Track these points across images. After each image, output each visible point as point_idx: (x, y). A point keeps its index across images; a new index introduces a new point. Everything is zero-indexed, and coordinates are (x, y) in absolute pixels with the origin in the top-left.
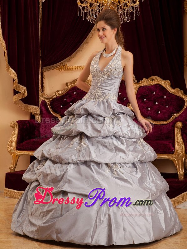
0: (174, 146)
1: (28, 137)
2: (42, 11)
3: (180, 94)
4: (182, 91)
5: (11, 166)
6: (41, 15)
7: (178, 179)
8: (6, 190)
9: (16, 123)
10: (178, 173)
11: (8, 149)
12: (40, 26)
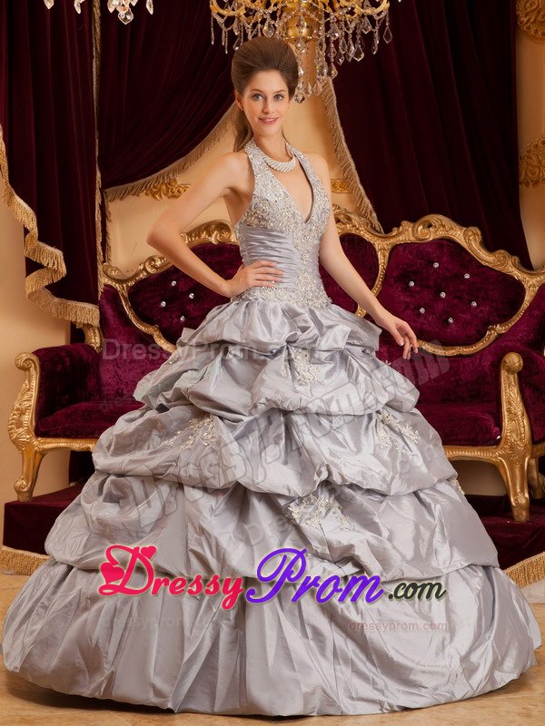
0: (499, 423)
1: (67, 396)
2: (102, 25)
3: (511, 268)
4: (516, 259)
5: (19, 483)
6: (98, 37)
7: (512, 518)
8: (8, 553)
9: (35, 358)
10: (512, 500)
11: (11, 433)
12: (94, 70)
